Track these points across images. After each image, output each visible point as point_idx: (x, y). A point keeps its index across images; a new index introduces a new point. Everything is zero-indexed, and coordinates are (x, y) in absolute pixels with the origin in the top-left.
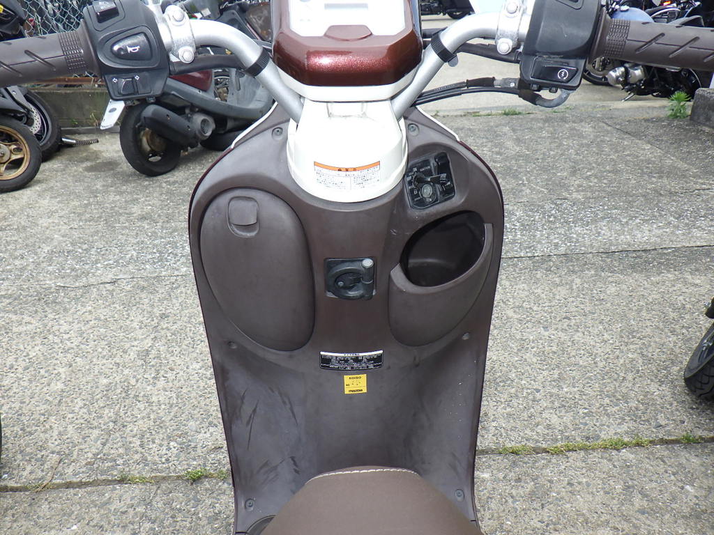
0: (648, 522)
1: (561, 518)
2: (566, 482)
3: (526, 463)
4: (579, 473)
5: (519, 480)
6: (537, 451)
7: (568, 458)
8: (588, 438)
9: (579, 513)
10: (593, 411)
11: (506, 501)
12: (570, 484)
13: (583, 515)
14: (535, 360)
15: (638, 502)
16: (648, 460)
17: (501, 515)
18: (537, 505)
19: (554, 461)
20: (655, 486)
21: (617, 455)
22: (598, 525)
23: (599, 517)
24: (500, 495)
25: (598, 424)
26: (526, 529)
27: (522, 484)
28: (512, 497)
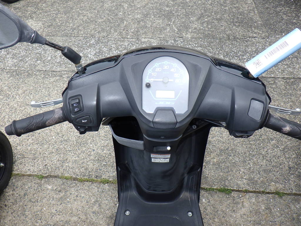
0: (93, 217)
1: (64, 210)
2: (76, 195)
3: (67, 184)
4: (83, 192)
5: (60, 191)
6: (75, 179)
7: (84, 184)
8: (97, 176)
9: (71, 209)
10: (108, 164)
11: (50, 200)
12: (77, 196)
13: (73, 210)
14: (103, 135)
15: (96, 208)
16: (112, 190)
17: (44, 205)
18: (59, 203)
19: (78, 185)
20: (106, 202)
21: (102, 186)
22: (74, 216)
23: (77, 212)
24: (49, 197)
25: (105, 171)
26: (49, 212)
27: (60, 193)
28: (53, 198)
